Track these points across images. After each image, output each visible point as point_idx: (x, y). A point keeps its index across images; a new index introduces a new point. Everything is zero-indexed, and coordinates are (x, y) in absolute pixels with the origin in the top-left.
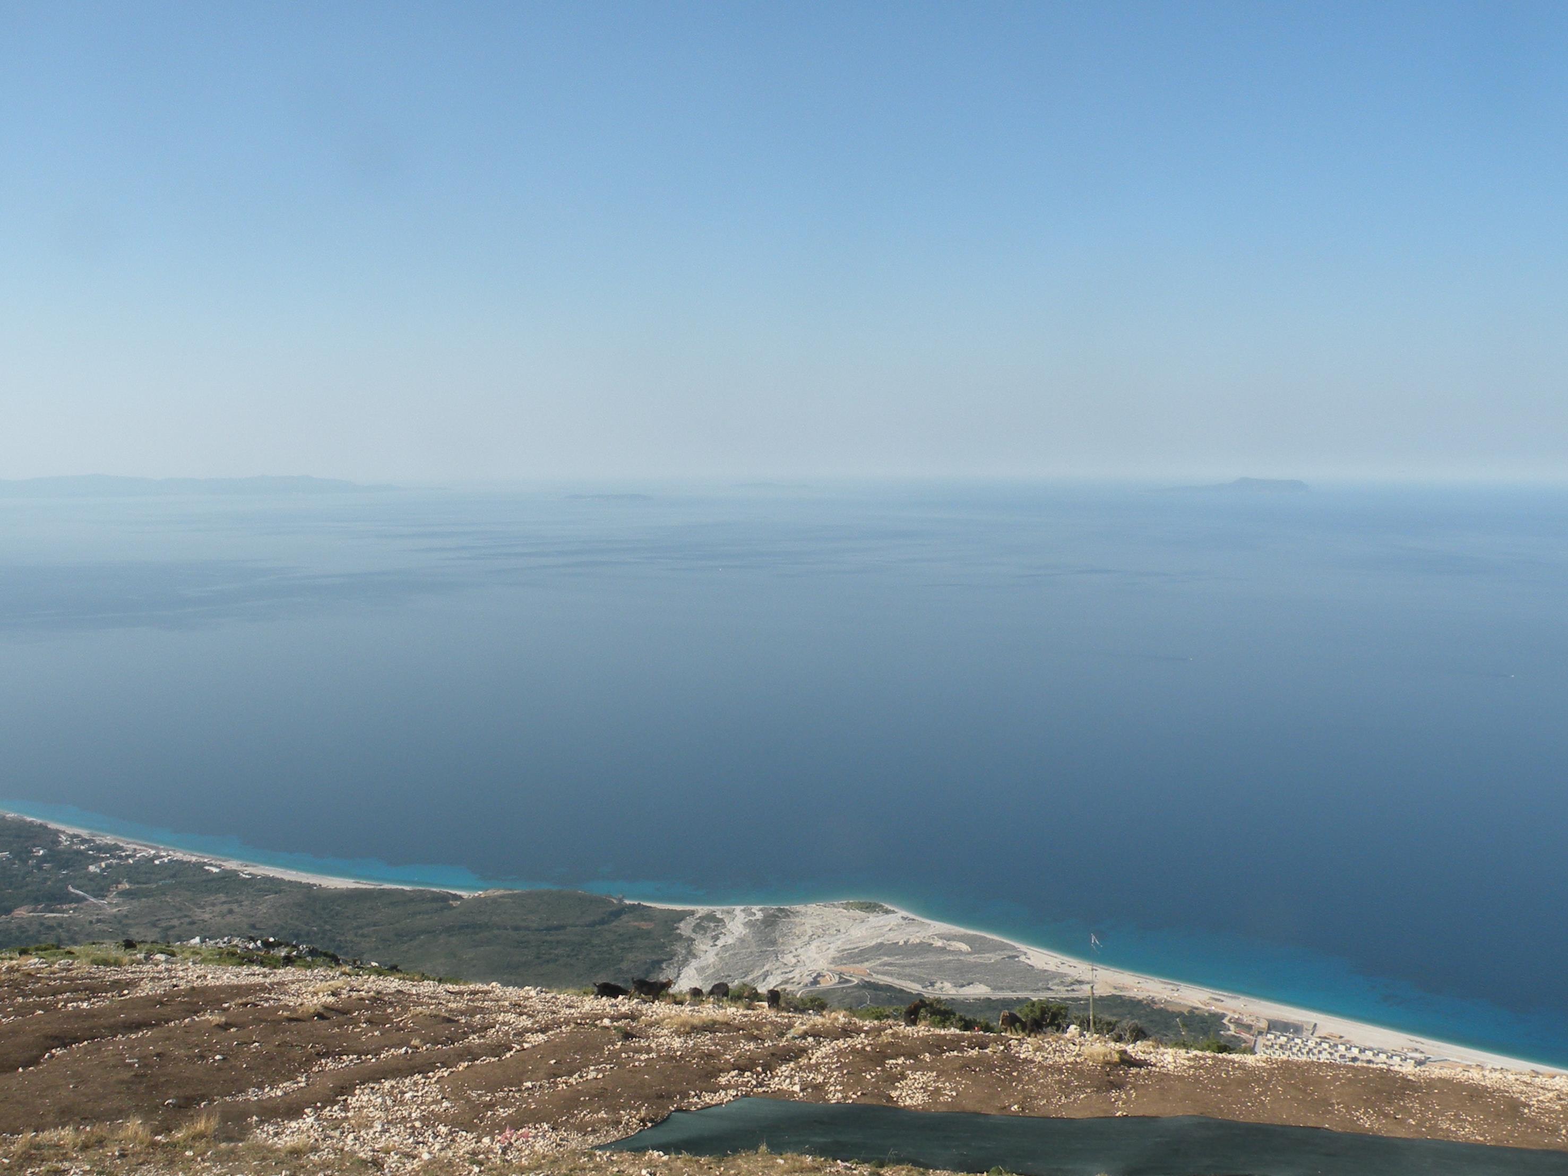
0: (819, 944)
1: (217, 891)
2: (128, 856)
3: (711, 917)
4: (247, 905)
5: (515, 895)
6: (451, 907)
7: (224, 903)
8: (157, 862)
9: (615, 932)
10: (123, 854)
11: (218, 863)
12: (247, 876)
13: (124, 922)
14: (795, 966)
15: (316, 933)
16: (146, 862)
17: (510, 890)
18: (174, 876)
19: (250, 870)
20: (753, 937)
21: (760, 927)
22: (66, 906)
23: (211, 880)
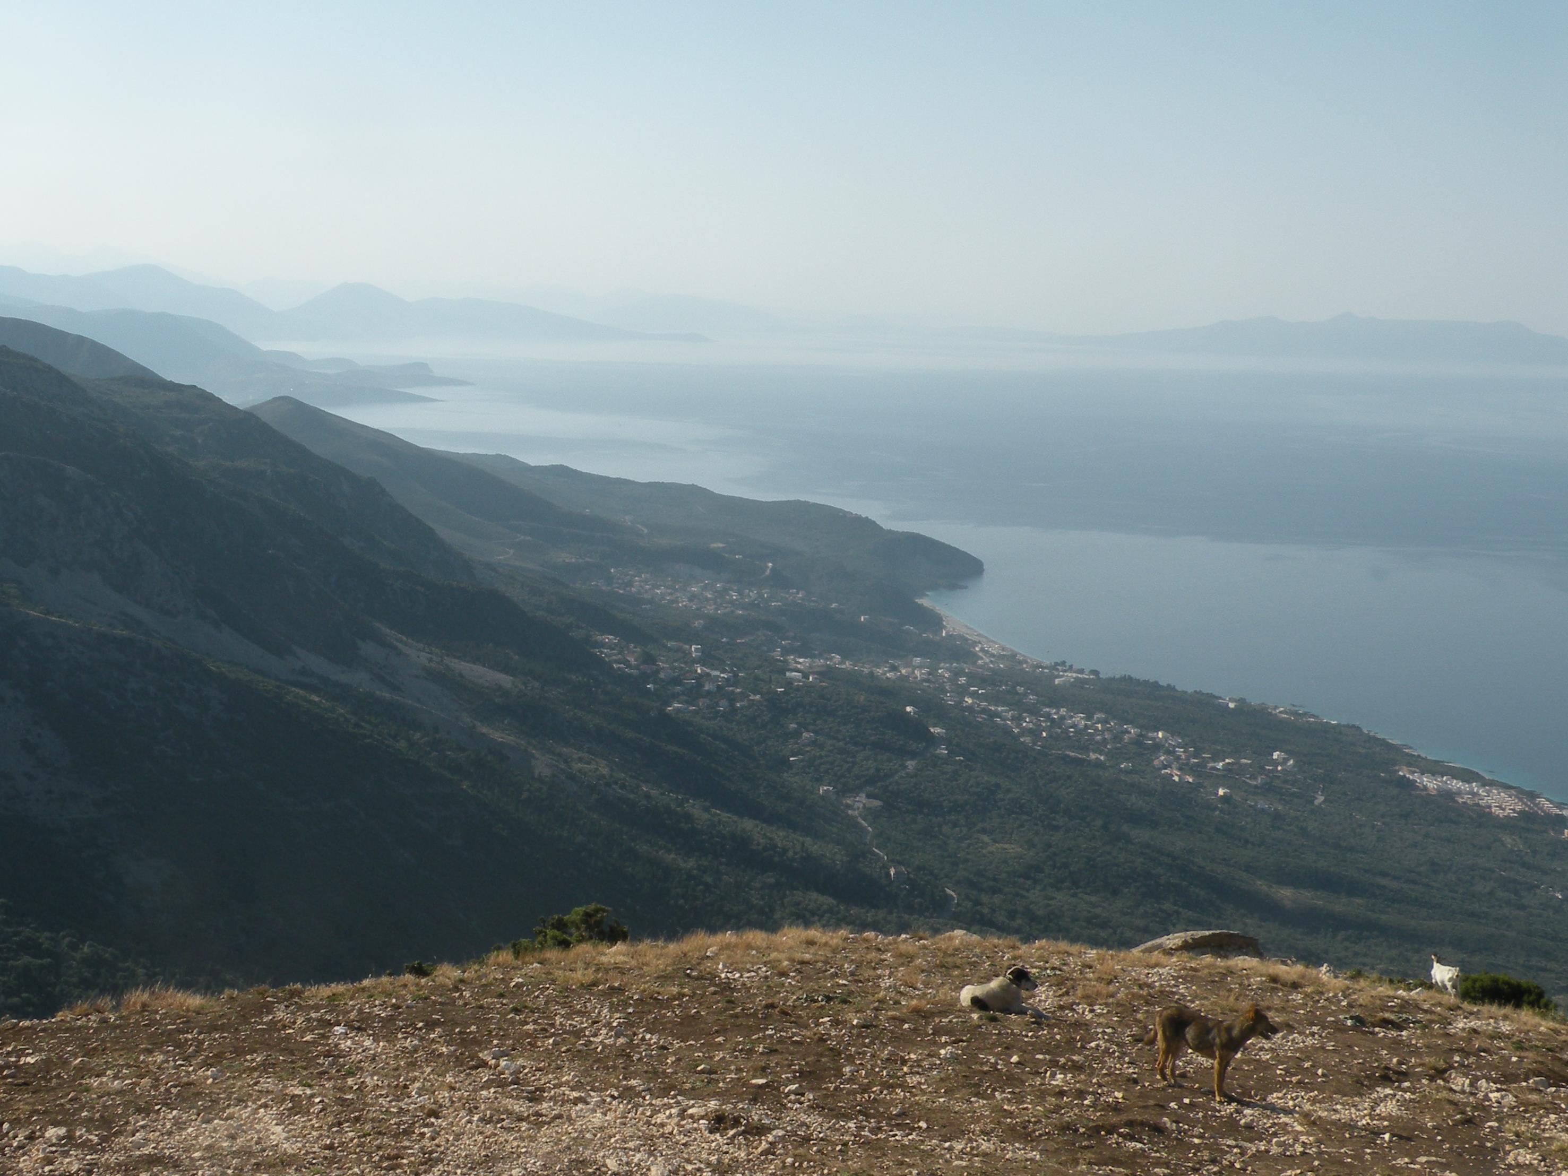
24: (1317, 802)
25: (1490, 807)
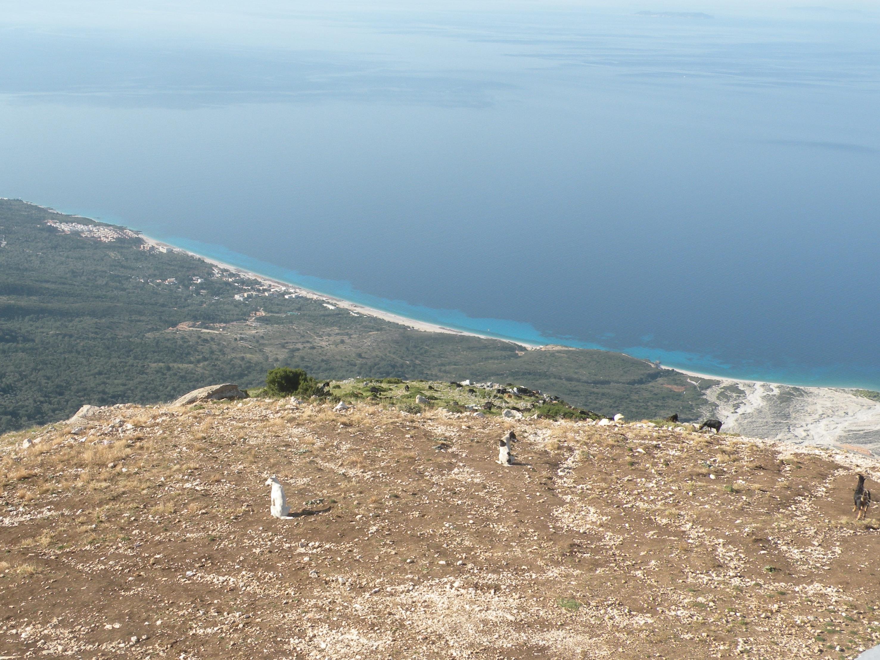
0: (828, 423)
1: (333, 324)
2: (265, 290)
3: (734, 388)
4: (355, 338)
5: (569, 351)
6: (516, 356)
7: (338, 334)
8: (287, 297)
9: (651, 392)
10: (261, 288)
11: (334, 302)
12: (356, 315)
13: (261, 341)
14: (804, 439)
15: (409, 366)
16: (278, 296)
17: (566, 347)
18: (299, 309)
19: (358, 310)
20: (770, 409)
21: (776, 402)
22: (217, 325)
23: (328, 315)
24: (3, 246)
25: (100, 237)
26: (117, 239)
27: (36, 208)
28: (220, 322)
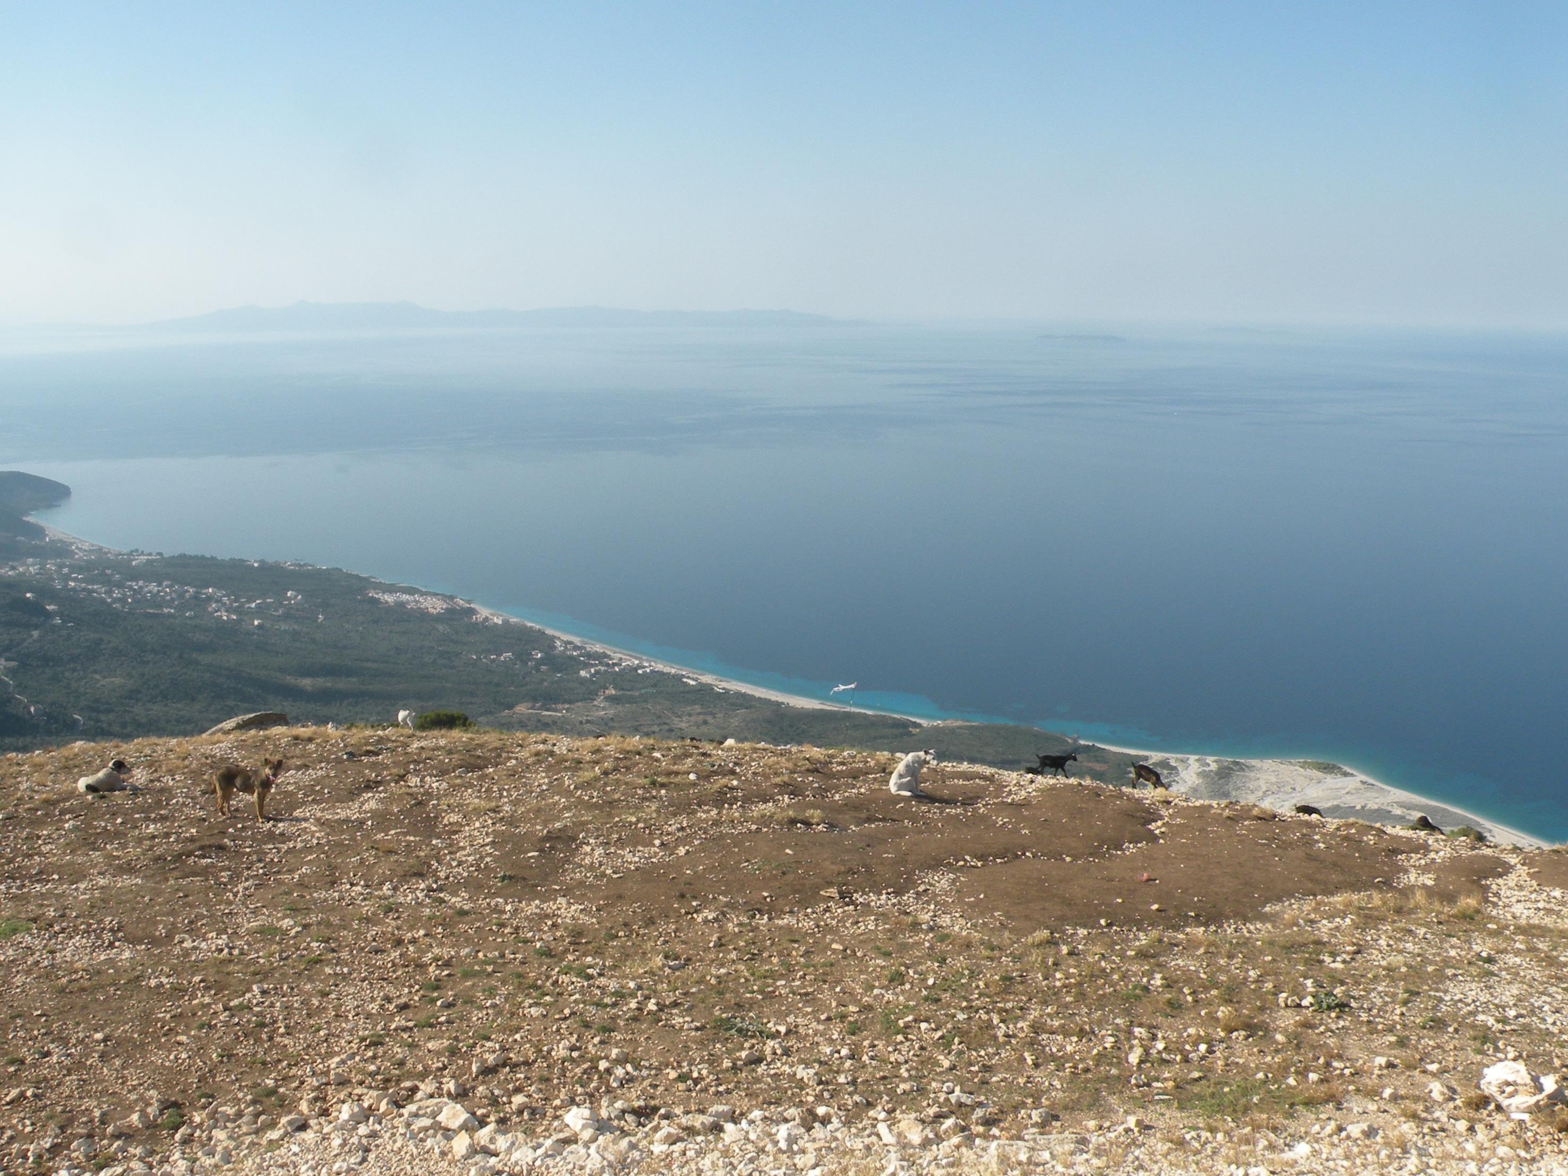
0: (1272, 800)
1: (694, 703)
2: (614, 664)
3: (1165, 764)
4: (719, 718)
5: (972, 727)
6: (910, 734)
7: (700, 714)
8: (640, 672)
10: (611, 662)
11: (695, 676)
12: (721, 691)
13: (610, 724)
16: (630, 671)
17: (968, 721)
18: (655, 686)
19: (724, 685)
20: (1206, 788)
21: (1213, 778)
22: (560, 706)
23: (688, 692)
24: (319, 621)
25: (427, 608)
26: (447, 609)
27: (358, 577)
28: (563, 703)
